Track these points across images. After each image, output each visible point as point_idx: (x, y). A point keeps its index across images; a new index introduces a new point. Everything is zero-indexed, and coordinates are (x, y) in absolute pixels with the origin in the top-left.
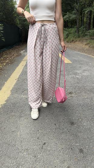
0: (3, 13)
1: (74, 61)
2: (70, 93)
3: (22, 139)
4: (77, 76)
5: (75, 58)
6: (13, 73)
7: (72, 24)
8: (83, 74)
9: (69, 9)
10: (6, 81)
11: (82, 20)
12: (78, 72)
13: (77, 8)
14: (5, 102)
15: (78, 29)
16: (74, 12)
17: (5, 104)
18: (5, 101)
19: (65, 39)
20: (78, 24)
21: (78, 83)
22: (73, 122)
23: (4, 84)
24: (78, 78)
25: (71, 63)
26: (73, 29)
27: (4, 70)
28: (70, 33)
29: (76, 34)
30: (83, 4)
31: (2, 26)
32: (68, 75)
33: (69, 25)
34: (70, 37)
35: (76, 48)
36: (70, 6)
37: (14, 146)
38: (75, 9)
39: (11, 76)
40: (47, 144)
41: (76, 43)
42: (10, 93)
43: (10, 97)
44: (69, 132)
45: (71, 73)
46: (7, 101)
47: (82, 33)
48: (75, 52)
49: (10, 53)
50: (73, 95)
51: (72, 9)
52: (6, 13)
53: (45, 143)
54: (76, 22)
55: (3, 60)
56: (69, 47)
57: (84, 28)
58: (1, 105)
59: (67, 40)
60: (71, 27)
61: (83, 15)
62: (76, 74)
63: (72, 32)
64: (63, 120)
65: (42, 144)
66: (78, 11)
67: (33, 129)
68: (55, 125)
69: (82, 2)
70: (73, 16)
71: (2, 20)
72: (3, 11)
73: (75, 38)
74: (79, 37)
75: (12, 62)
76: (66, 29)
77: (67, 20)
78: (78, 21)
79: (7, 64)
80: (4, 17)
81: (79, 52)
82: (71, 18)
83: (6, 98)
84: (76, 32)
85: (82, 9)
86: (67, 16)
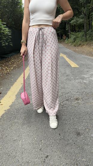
0: (12, 20)
1: (81, 65)
2: (77, 99)
3: (24, 150)
4: (84, 81)
5: (82, 62)
6: (19, 77)
7: (79, 29)
8: (91, 79)
9: (77, 14)
10: (12, 85)
11: (89, 24)
12: (85, 76)
13: (84, 12)
14: (9, 108)
15: (85, 32)
16: (81, 16)
17: (9, 109)
18: (10, 106)
19: (73, 43)
20: (85, 27)
21: (85, 88)
22: (79, 133)
23: (10, 88)
24: (85, 83)
25: (78, 67)
26: (81, 33)
27: (11, 74)
28: (77, 37)
29: (84, 37)
30: (90, 9)
31: (11, 31)
32: (75, 79)
33: (77, 29)
34: (77, 41)
35: (83, 52)
36: (78, 10)
37: (14, 157)
38: (82, 14)
39: (17, 81)
40: (49, 157)
41: (83, 47)
42: (15, 98)
43: (14, 102)
44: (74, 143)
45: (78, 77)
46: (11, 106)
47: (90, 37)
48: (83, 56)
49: (18, 57)
50: (80, 101)
51: (80, 13)
52: (15, 19)
53: (47, 156)
54: (83, 26)
55: (11, 64)
56: (77, 51)
57: (92, 32)
58: (5, 111)
59: (74, 44)
60: (79, 32)
61: (90, 19)
62: (83, 78)
63: (79, 36)
64: (69, 129)
65: (44, 156)
66: (85, 15)
67: (35, 139)
68: (60, 135)
69: (90, 6)
70: (81, 21)
71: (11, 26)
72: (12, 17)
73: (83, 42)
74: (86, 41)
75: (19, 67)
76: (73, 33)
77: (74, 25)
78: (85, 25)
79: (15, 68)
80: (13, 23)
81: (86, 56)
82: (78, 22)
83: (10, 103)
84: (83, 36)
85: (90, 13)
86: (74, 20)
